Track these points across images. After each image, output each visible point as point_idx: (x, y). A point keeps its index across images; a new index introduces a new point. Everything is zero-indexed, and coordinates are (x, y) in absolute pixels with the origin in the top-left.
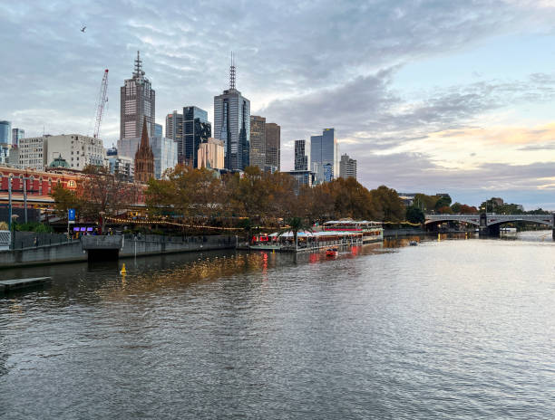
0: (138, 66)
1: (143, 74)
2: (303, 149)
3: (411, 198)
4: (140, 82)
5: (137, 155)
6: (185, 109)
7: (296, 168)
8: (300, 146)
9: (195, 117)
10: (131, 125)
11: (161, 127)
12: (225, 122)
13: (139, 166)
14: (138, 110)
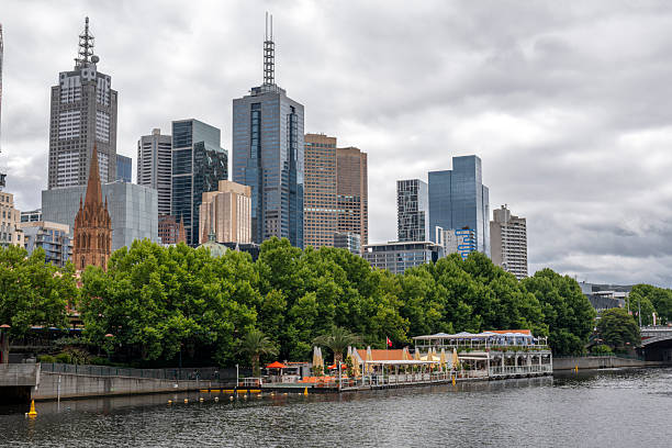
0: (86, 45)
1: (96, 60)
2: (415, 198)
3: (622, 294)
4: (90, 77)
5: (78, 220)
6: (175, 125)
7: (400, 237)
8: (407, 190)
9: (195, 140)
10: (70, 160)
11: (129, 161)
12: (255, 148)
13: (83, 241)
14: (84, 129)
